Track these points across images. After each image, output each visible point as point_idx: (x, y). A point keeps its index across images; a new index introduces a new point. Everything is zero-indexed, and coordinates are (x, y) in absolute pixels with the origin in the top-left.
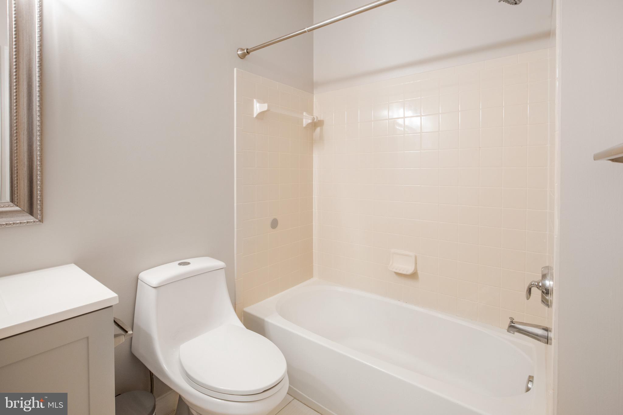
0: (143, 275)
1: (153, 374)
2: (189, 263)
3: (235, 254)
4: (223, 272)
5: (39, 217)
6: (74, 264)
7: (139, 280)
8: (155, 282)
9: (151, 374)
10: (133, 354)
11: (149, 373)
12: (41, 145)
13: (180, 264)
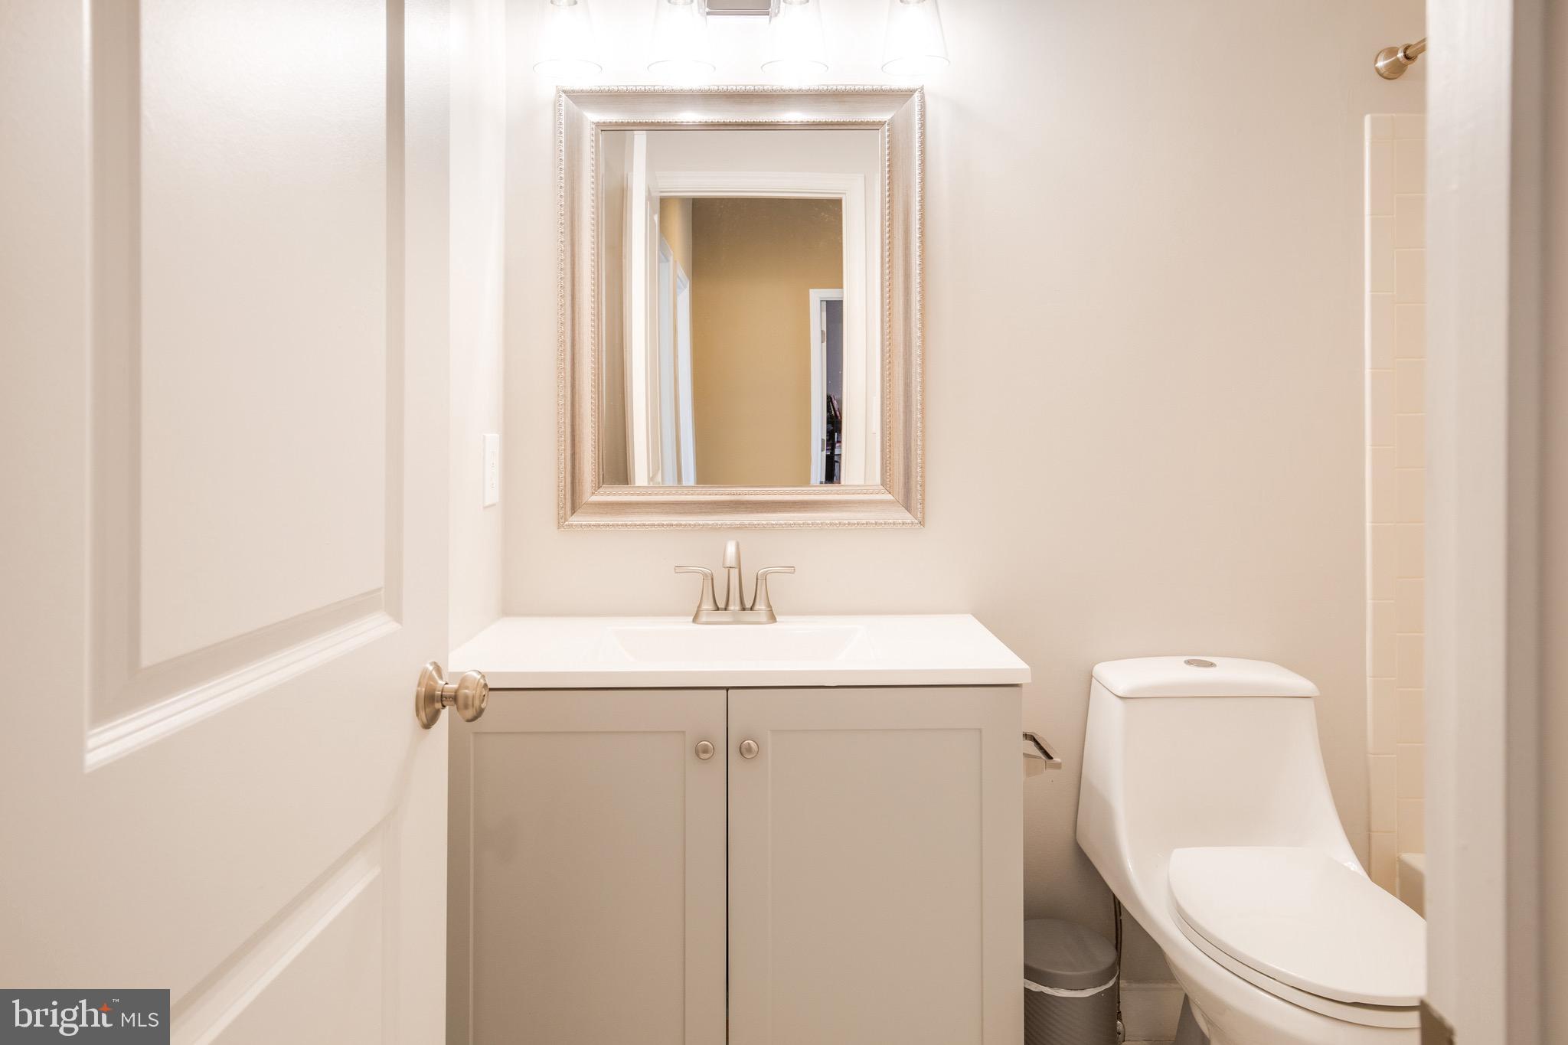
0: (1103, 671)
1: (1119, 902)
2: (1212, 665)
3: (1368, 675)
4: (1308, 709)
5: (919, 516)
6: (971, 616)
7: (1094, 680)
8: (1122, 687)
9: (1117, 905)
10: (1080, 848)
11: (1112, 897)
12: (923, 383)
13: (1188, 662)
